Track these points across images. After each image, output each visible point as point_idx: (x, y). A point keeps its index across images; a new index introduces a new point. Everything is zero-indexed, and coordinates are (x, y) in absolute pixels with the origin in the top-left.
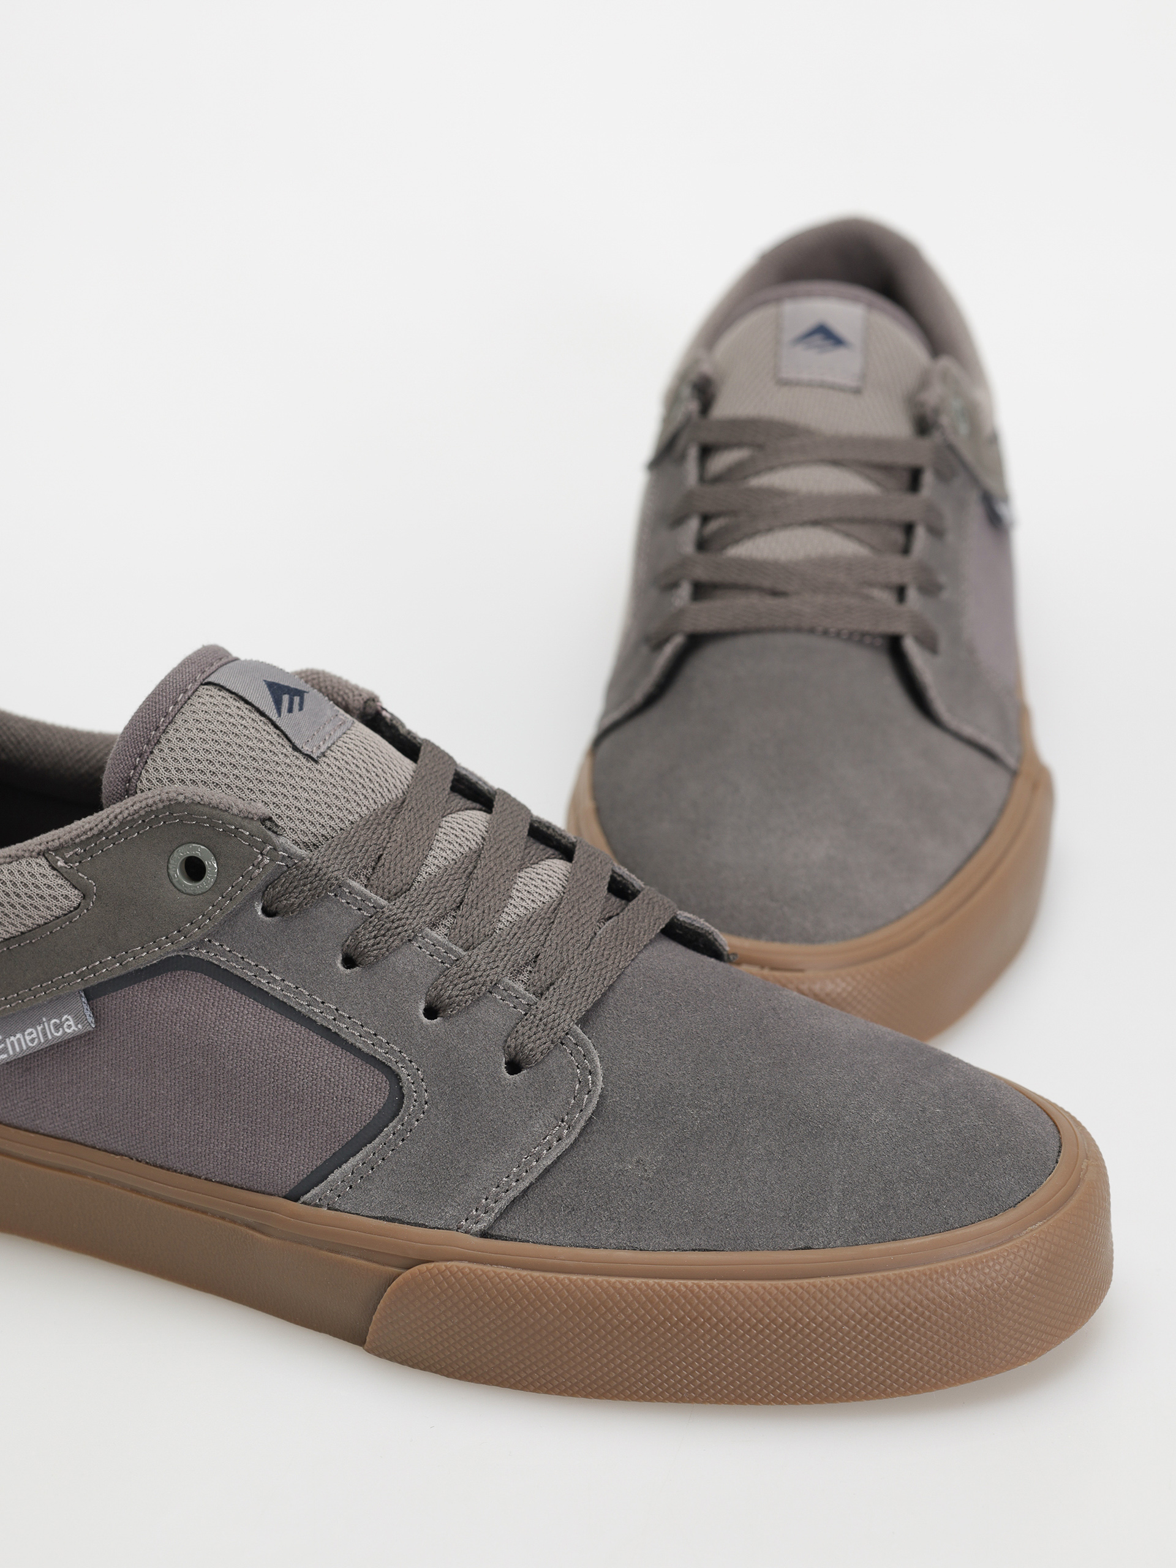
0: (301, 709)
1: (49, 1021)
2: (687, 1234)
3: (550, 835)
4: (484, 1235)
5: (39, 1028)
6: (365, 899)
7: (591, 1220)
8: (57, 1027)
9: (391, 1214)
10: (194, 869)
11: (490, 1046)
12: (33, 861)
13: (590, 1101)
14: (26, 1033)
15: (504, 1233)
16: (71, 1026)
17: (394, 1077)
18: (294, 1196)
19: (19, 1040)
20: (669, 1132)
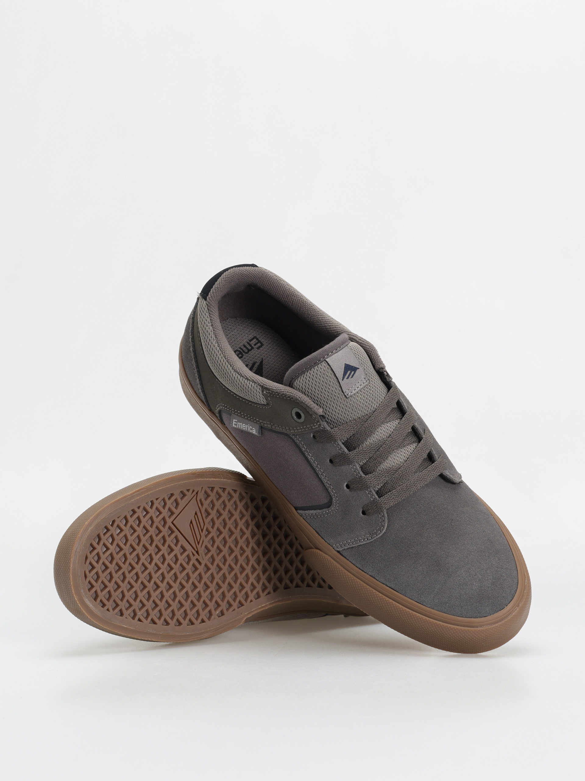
0: (352, 377)
1: (250, 426)
2: (390, 582)
3: (417, 432)
4: (338, 552)
5: (247, 426)
6: (341, 448)
7: (367, 565)
8: (251, 429)
9: (318, 530)
10: (299, 416)
11: (359, 505)
12: (258, 386)
13: (380, 534)
14: (243, 425)
15: (343, 554)
16: (254, 432)
17: (331, 499)
18: (296, 509)
19: (241, 425)
20: (398, 552)
